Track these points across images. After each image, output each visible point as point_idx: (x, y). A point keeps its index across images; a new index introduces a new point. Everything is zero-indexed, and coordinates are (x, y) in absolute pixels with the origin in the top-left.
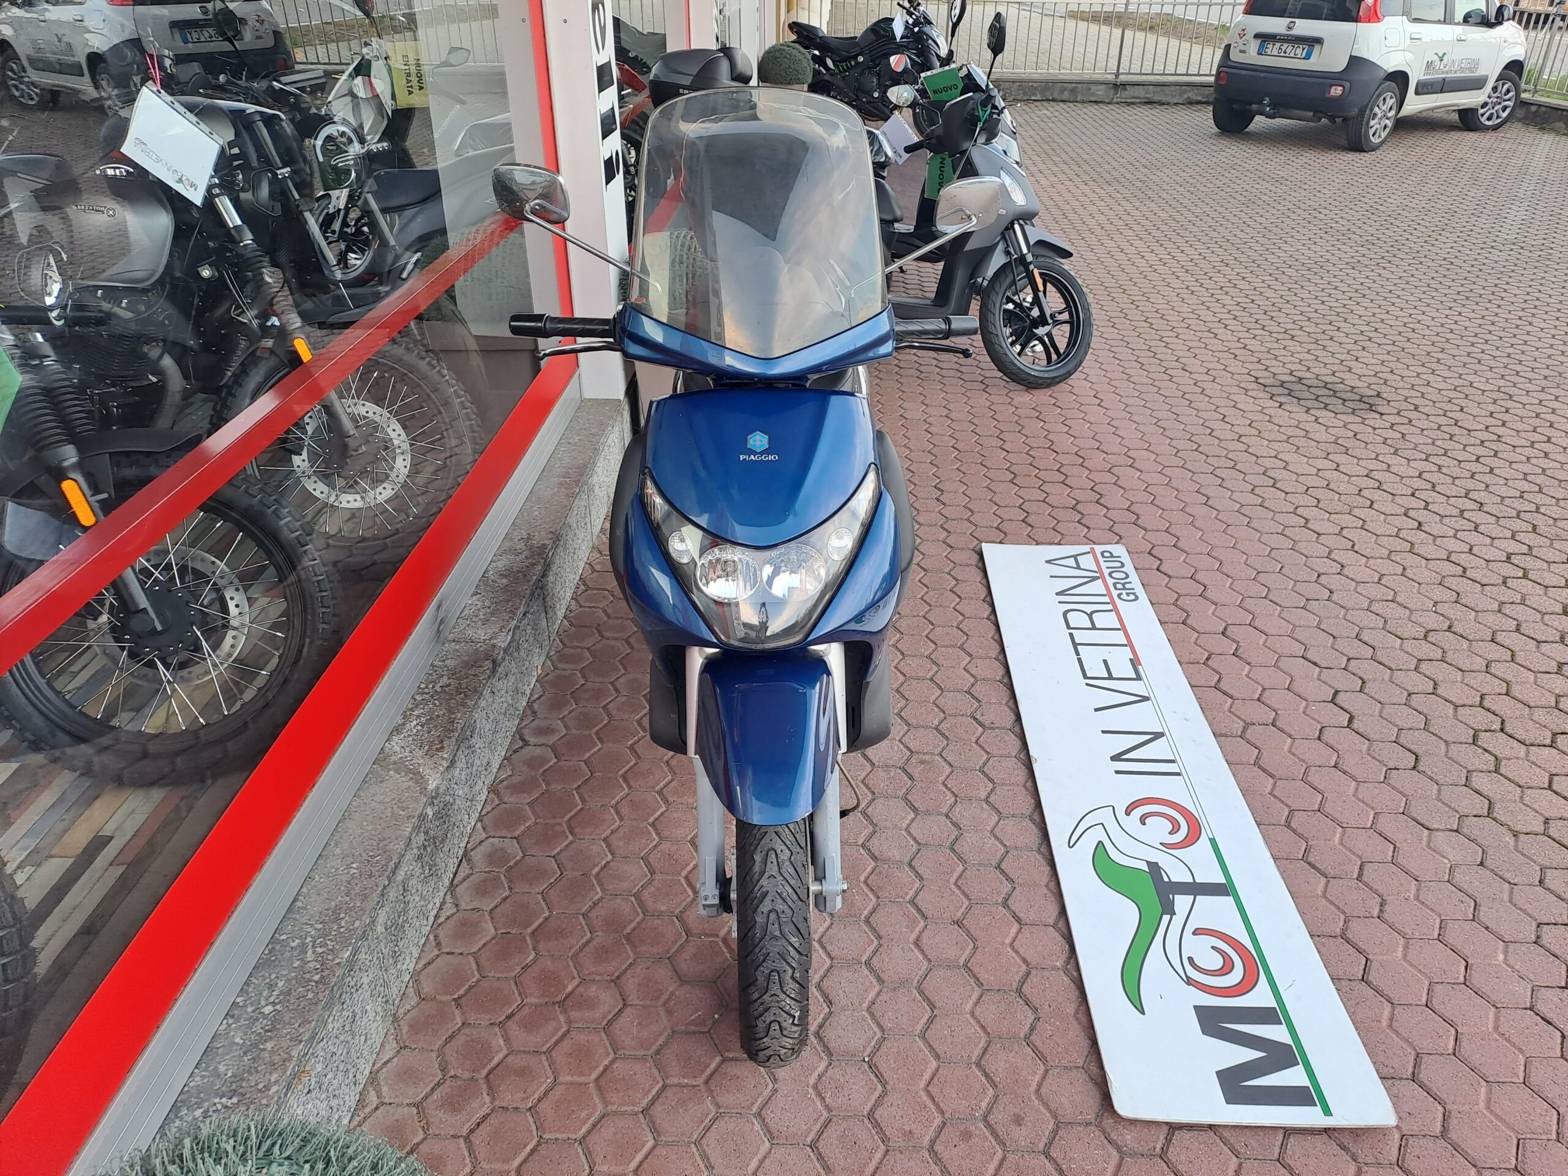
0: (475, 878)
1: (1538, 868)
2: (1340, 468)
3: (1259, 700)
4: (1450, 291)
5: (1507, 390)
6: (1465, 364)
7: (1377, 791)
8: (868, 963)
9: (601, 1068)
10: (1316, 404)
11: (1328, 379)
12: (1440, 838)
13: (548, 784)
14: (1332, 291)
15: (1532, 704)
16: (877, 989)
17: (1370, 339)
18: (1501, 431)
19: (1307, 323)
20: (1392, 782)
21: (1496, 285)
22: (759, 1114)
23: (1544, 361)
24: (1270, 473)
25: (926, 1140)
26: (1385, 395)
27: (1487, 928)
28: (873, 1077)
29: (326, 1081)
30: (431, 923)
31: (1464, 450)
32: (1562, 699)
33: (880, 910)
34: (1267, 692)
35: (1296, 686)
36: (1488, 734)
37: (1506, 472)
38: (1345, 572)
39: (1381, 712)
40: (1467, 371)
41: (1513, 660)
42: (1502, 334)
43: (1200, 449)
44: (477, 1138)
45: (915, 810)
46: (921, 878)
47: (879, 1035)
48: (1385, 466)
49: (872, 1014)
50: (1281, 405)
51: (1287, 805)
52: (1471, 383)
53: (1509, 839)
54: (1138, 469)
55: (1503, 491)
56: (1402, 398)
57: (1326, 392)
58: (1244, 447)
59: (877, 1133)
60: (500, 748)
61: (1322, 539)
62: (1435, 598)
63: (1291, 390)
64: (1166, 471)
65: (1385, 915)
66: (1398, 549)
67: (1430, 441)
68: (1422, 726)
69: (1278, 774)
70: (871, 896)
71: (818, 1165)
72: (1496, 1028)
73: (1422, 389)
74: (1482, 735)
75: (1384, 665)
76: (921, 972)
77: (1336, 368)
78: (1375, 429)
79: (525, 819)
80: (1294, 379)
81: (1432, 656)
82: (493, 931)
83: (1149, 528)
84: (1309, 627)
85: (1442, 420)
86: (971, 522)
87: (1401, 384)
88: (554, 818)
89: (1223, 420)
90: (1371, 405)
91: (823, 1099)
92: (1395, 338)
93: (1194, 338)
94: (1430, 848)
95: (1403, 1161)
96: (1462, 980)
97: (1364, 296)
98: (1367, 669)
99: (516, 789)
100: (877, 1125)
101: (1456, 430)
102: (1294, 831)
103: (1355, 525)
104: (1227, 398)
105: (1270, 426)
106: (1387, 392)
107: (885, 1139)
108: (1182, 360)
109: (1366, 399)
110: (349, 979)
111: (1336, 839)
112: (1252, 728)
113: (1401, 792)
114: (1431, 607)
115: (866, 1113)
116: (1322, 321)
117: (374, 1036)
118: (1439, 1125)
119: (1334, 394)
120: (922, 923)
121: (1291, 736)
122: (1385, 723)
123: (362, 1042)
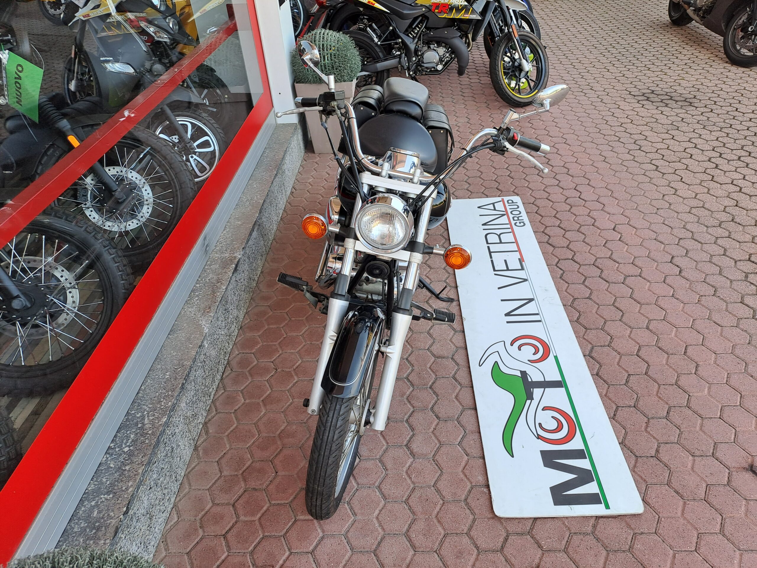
0: (233, 374)
2: (674, 138)
3: (632, 263)
7: (694, 308)
8: (432, 409)
9: (299, 467)
10: (661, 104)
11: (668, 90)
12: (727, 330)
13: (268, 325)
14: (670, 43)
16: (437, 422)
17: (690, 67)
19: (656, 61)
20: (702, 303)
22: (379, 487)
24: (638, 143)
25: (463, 497)
26: (698, 97)
27: (751, 376)
28: (436, 466)
29: (159, 482)
30: (212, 398)
31: (741, 124)
33: (438, 382)
34: (637, 259)
35: (652, 255)
38: (678, 193)
39: (696, 266)
43: (601, 132)
44: (238, 505)
47: (438, 445)
48: (698, 136)
49: (434, 434)
50: (643, 105)
51: (647, 317)
54: (568, 145)
56: (707, 98)
57: (667, 97)
58: (623, 129)
59: (438, 494)
60: (242, 308)
61: (665, 176)
62: (725, 205)
63: (648, 98)
64: (583, 145)
65: (699, 372)
66: (706, 179)
67: (722, 120)
68: (718, 273)
69: (642, 301)
70: (433, 374)
71: (409, 511)
73: (719, 93)
75: (698, 241)
77: (672, 84)
78: (693, 116)
79: (258, 343)
80: (650, 91)
81: (723, 235)
82: (243, 401)
83: (574, 176)
84: (659, 223)
85: (730, 109)
86: (481, 178)
87: (707, 91)
88: (272, 342)
89: (612, 115)
90: (691, 103)
91: (410, 478)
92: (704, 66)
93: (597, 72)
94: (722, 336)
98: (690, 244)
99: (251, 328)
100: (438, 491)
101: (736, 114)
102: (651, 331)
103: (682, 168)
104: (615, 103)
105: (638, 117)
106: (699, 95)
107: (443, 498)
108: (591, 85)
109: (688, 100)
110: (168, 431)
111: (673, 334)
112: (628, 278)
113: (707, 308)
114: (723, 209)
115: (432, 484)
116: (664, 59)
117: (185, 457)
118: (726, 479)
119: (671, 98)
120: (459, 387)
121: (649, 281)
122: (698, 272)
123: (178, 460)
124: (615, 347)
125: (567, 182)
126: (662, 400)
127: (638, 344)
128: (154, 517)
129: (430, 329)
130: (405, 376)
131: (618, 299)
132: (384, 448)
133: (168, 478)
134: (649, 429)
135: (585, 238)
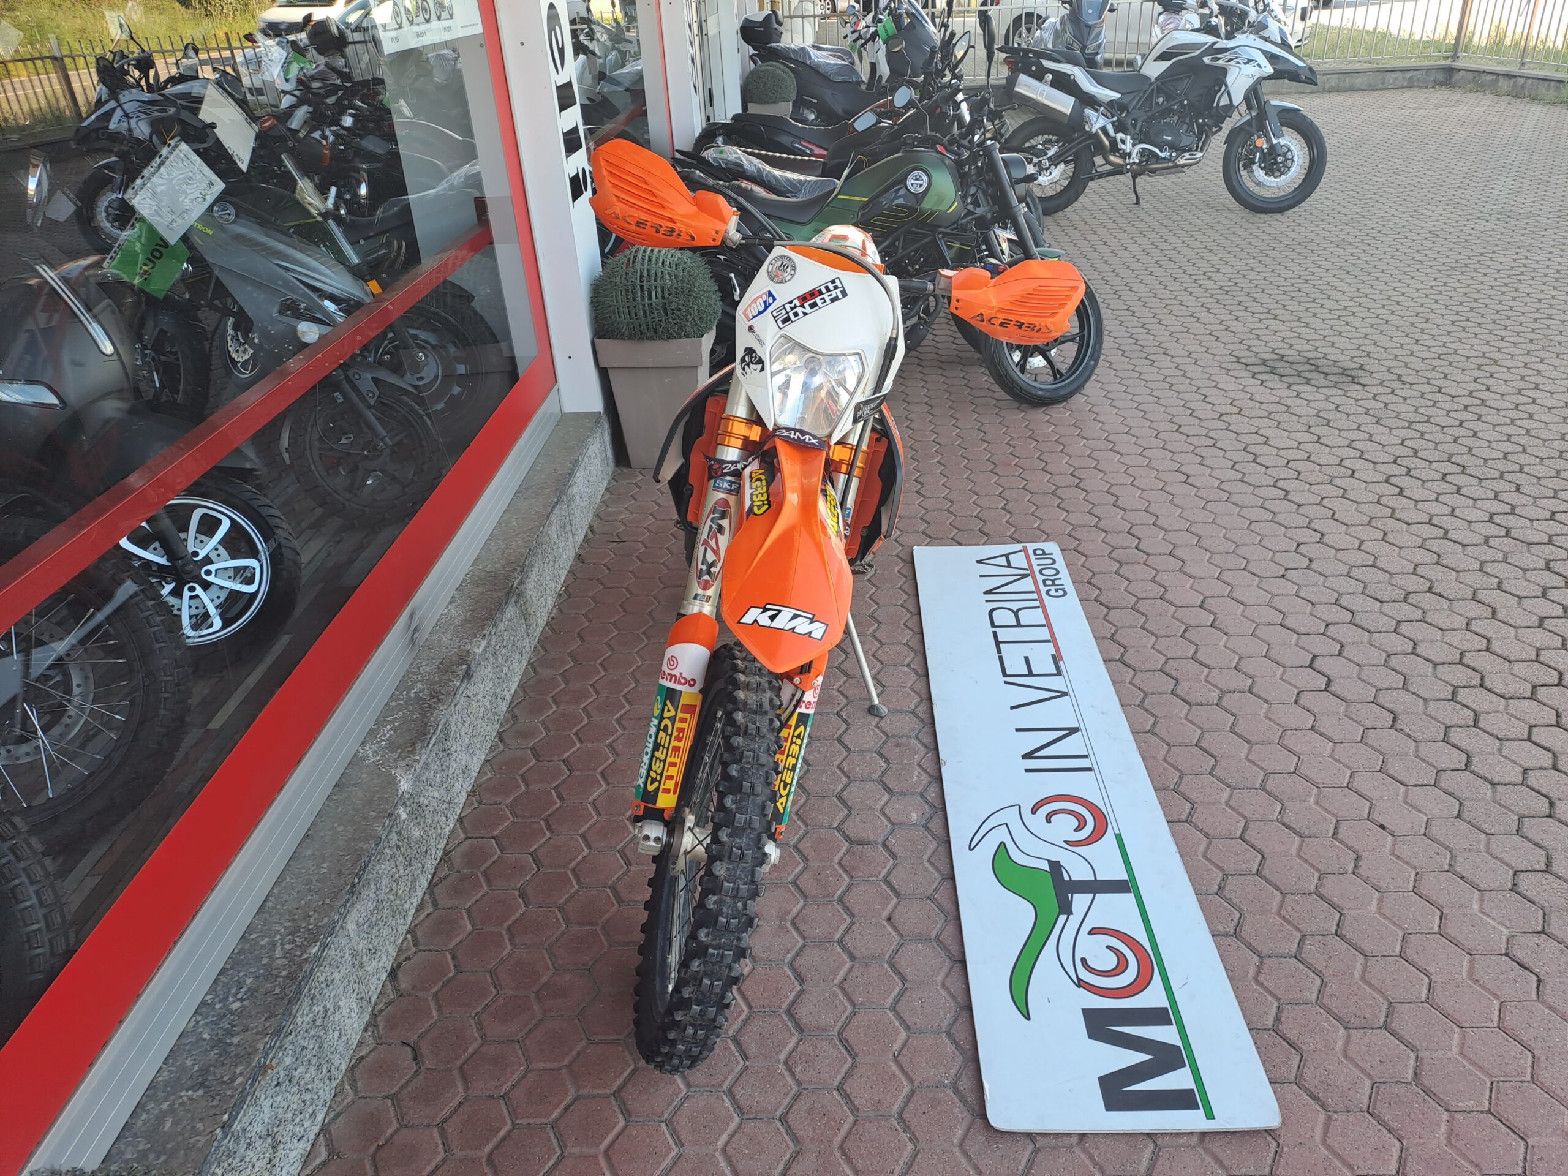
0: (453, 878)
1: (1516, 818)
2: (1321, 441)
3: (1235, 668)
4: (1435, 263)
5: (1491, 355)
6: (1449, 333)
7: (1354, 751)
8: (840, 942)
9: (574, 1053)
10: (1297, 380)
11: (1310, 355)
12: (1416, 794)
13: (527, 785)
15: (1512, 658)
16: (849, 965)
17: (1354, 314)
18: (1485, 395)
19: (1290, 302)
20: (1369, 741)
21: (1482, 255)
22: (730, 1091)
23: (1529, 325)
24: (1250, 449)
25: (896, 1108)
26: (1367, 368)
27: (1462, 878)
28: (843, 1050)
29: (296, 1074)
30: (408, 922)
31: (1447, 415)
32: (1543, 652)
33: (854, 890)
34: (1244, 661)
35: (1273, 653)
36: (1467, 690)
37: (1491, 435)
38: (1326, 540)
39: (1359, 674)
40: (1451, 339)
41: (1493, 618)
42: (1487, 301)
43: (1181, 430)
44: (450, 1127)
45: (889, 791)
46: (893, 855)
47: (850, 1009)
48: (1366, 436)
49: (843, 990)
50: (1263, 382)
51: (1262, 769)
52: (1456, 351)
53: (1488, 791)
54: (1118, 453)
55: (1487, 453)
56: (1384, 369)
57: (1308, 367)
58: (1223, 425)
59: (847, 1103)
60: (478, 752)
61: (1302, 510)
62: (1416, 561)
63: (1273, 368)
64: (1146, 453)
65: (1360, 871)
66: (1379, 515)
67: (1413, 409)
68: (1401, 686)
69: (1253, 739)
70: (844, 876)
71: (787, 1137)
72: (1470, 974)
73: (1406, 359)
74: (1461, 691)
75: (1362, 628)
76: (893, 947)
77: (1318, 344)
78: (1357, 400)
79: (504, 818)
80: (1276, 357)
81: (1412, 617)
82: (469, 927)
83: (1128, 507)
84: (1287, 595)
85: (1426, 388)
86: (951, 512)
87: (1384, 356)
88: (532, 816)
89: (1204, 400)
90: (1353, 378)
91: (793, 1074)
92: (1380, 311)
93: (1176, 323)
94: (1406, 803)
95: (1374, 1108)
96: (1436, 929)
97: (1348, 272)
98: (1347, 633)
99: (496, 790)
100: (847, 1097)
101: (1439, 397)
102: (1269, 793)
103: (1335, 494)
104: (1209, 379)
105: (1251, 404)
106: (1370, 365)
107: (854, 1110)
108: (1163, 345)
109: (1349, 372)
110: (319, 974)
111: (1312, 800)
112: (1228, 695)
113: (1378, 751)
114: (1412, 570)
115: (836, 1084)
116: (1306, 299)
117: (349, 1032)
118: (1411, 1072)
119: (1317, 369)
120: (895, 900)
121: (1267, 702)
122: (1363, 684)
123: (336, 1038)
124: (1199, 824)
125: (1114, 519)
126: (1289, 922)
127: (1244, 817)
128: (281, 1146)
129: (842, 790)
130: (791, 877)
131: (1207, 735)
132: (743, 1016)
133: (312, 1070)
134: (1261, 978)
135: (1145, 622)
